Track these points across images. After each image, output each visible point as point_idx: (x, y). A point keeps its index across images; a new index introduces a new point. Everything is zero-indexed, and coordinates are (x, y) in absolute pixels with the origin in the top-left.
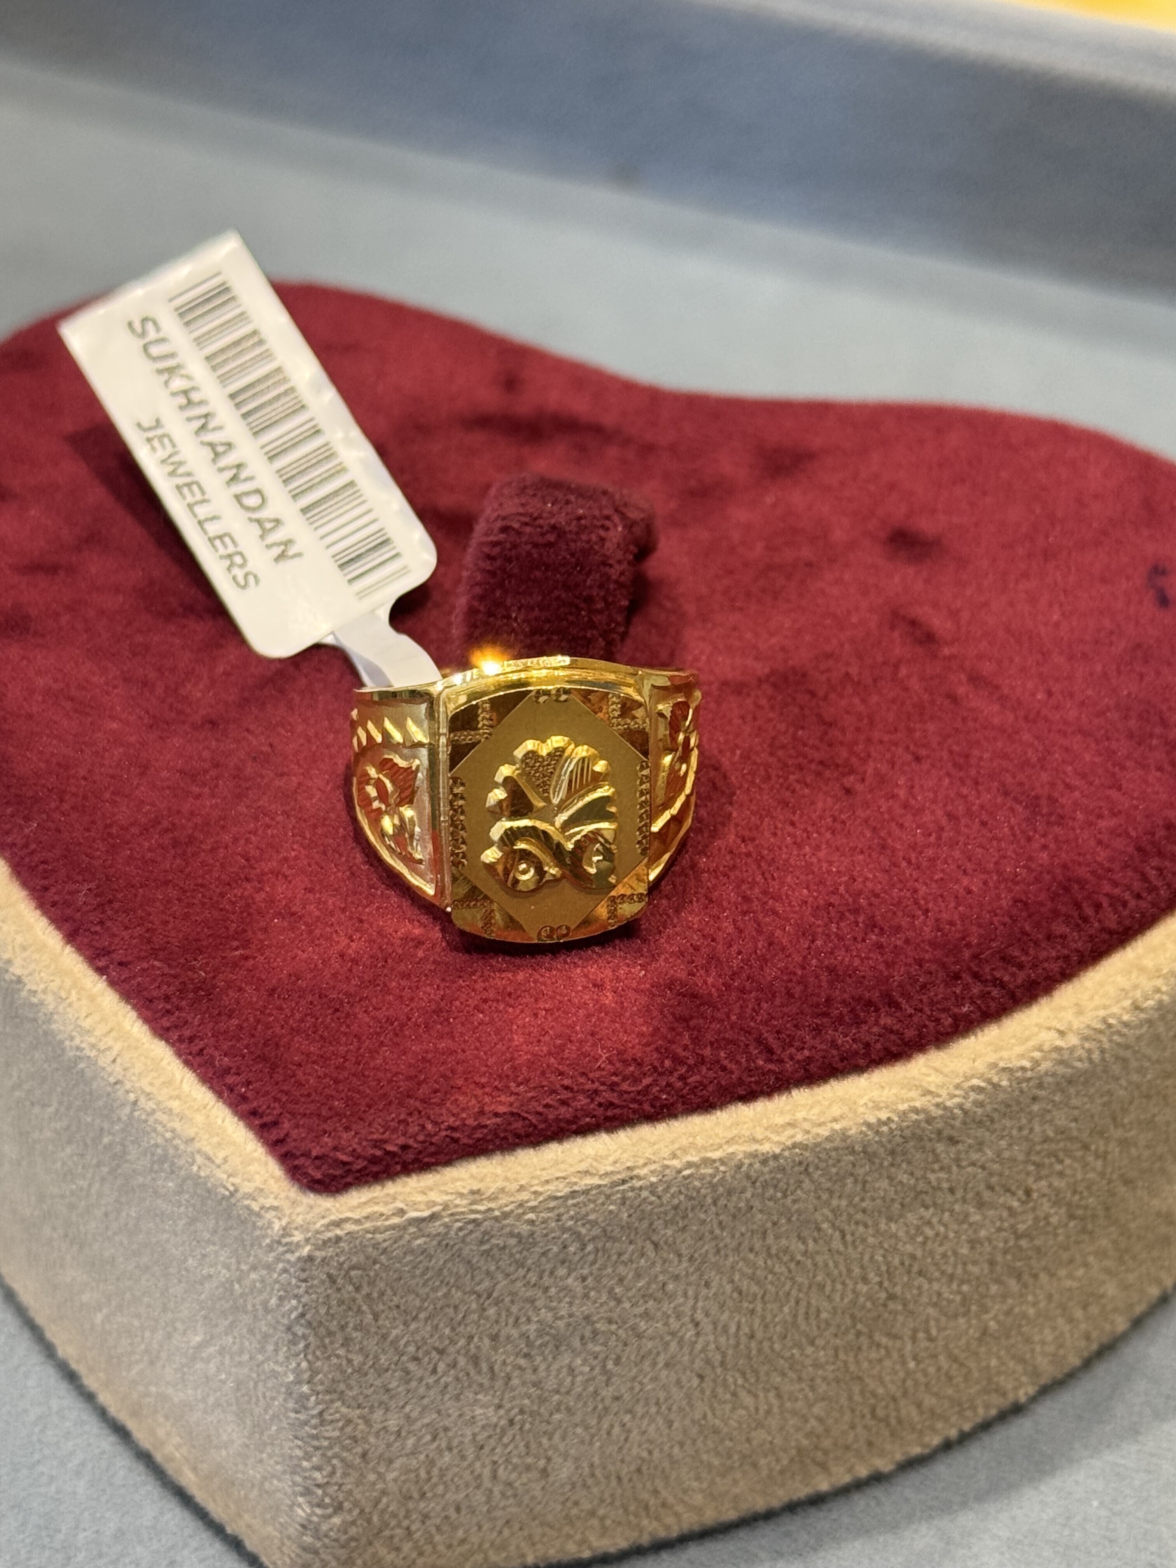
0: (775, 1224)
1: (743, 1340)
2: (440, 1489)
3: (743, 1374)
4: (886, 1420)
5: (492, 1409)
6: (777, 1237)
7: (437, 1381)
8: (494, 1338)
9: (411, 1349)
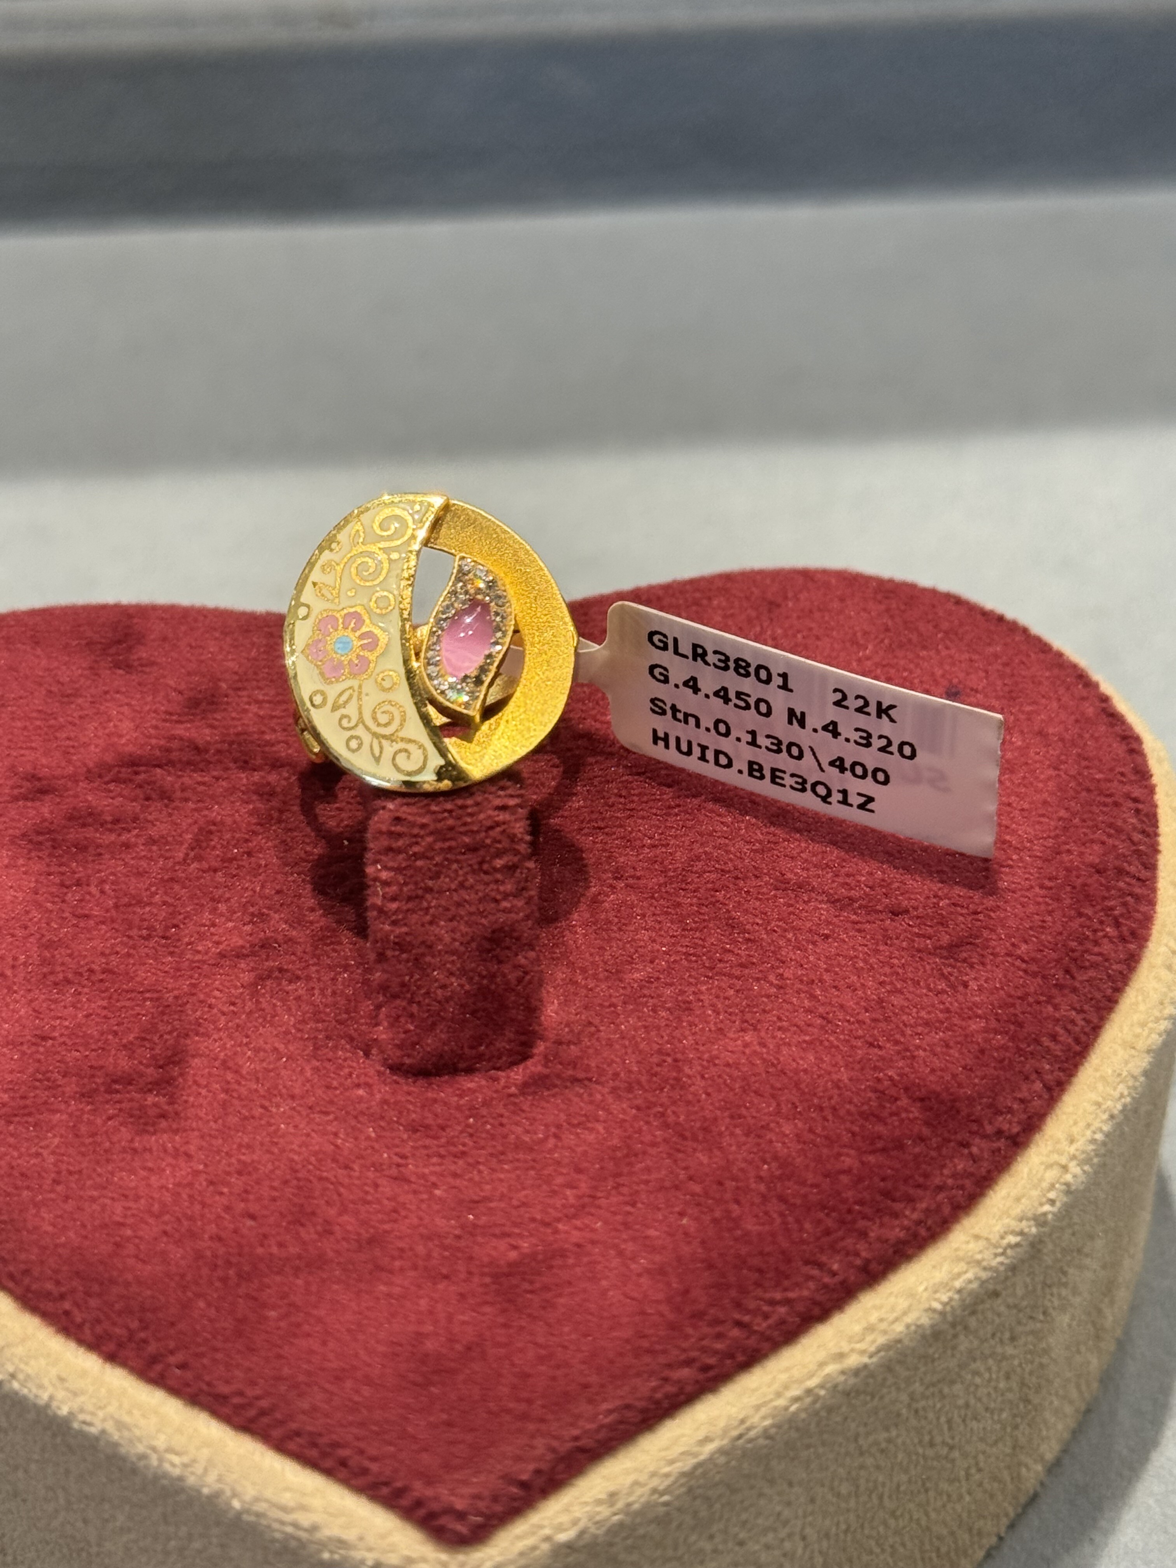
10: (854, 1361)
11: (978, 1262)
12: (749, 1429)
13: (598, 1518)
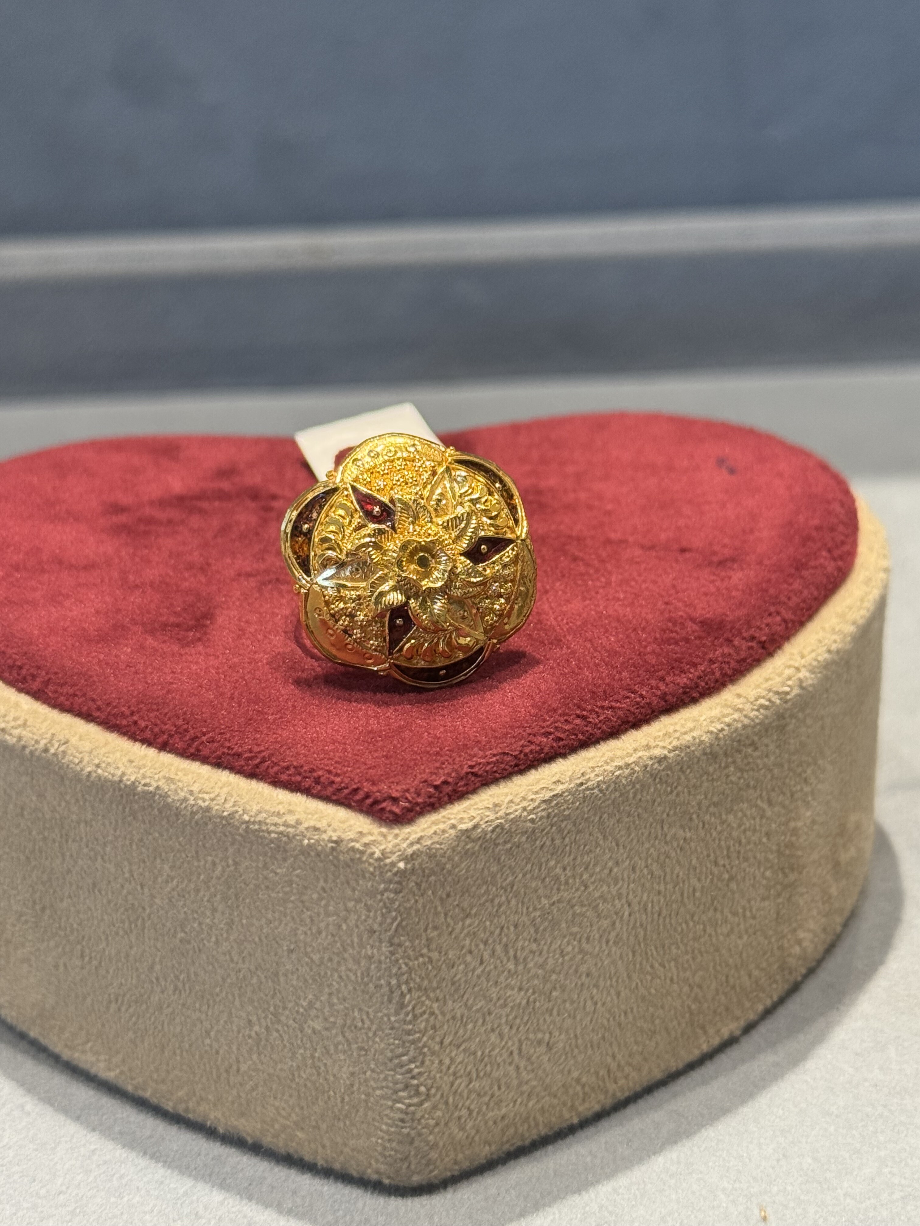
0: (668, 815)
1: (656, 916)
2: (488, 1068)
3: (656, 948)
4: (733, 987)
5: (516, 990)
6: (670, 826)
7: (483, 971)
8: (516, 926)
9: (468, 942)
10: (657, 752)
11: (740, 710)
12: (588, 780)
13: (487, 819)
